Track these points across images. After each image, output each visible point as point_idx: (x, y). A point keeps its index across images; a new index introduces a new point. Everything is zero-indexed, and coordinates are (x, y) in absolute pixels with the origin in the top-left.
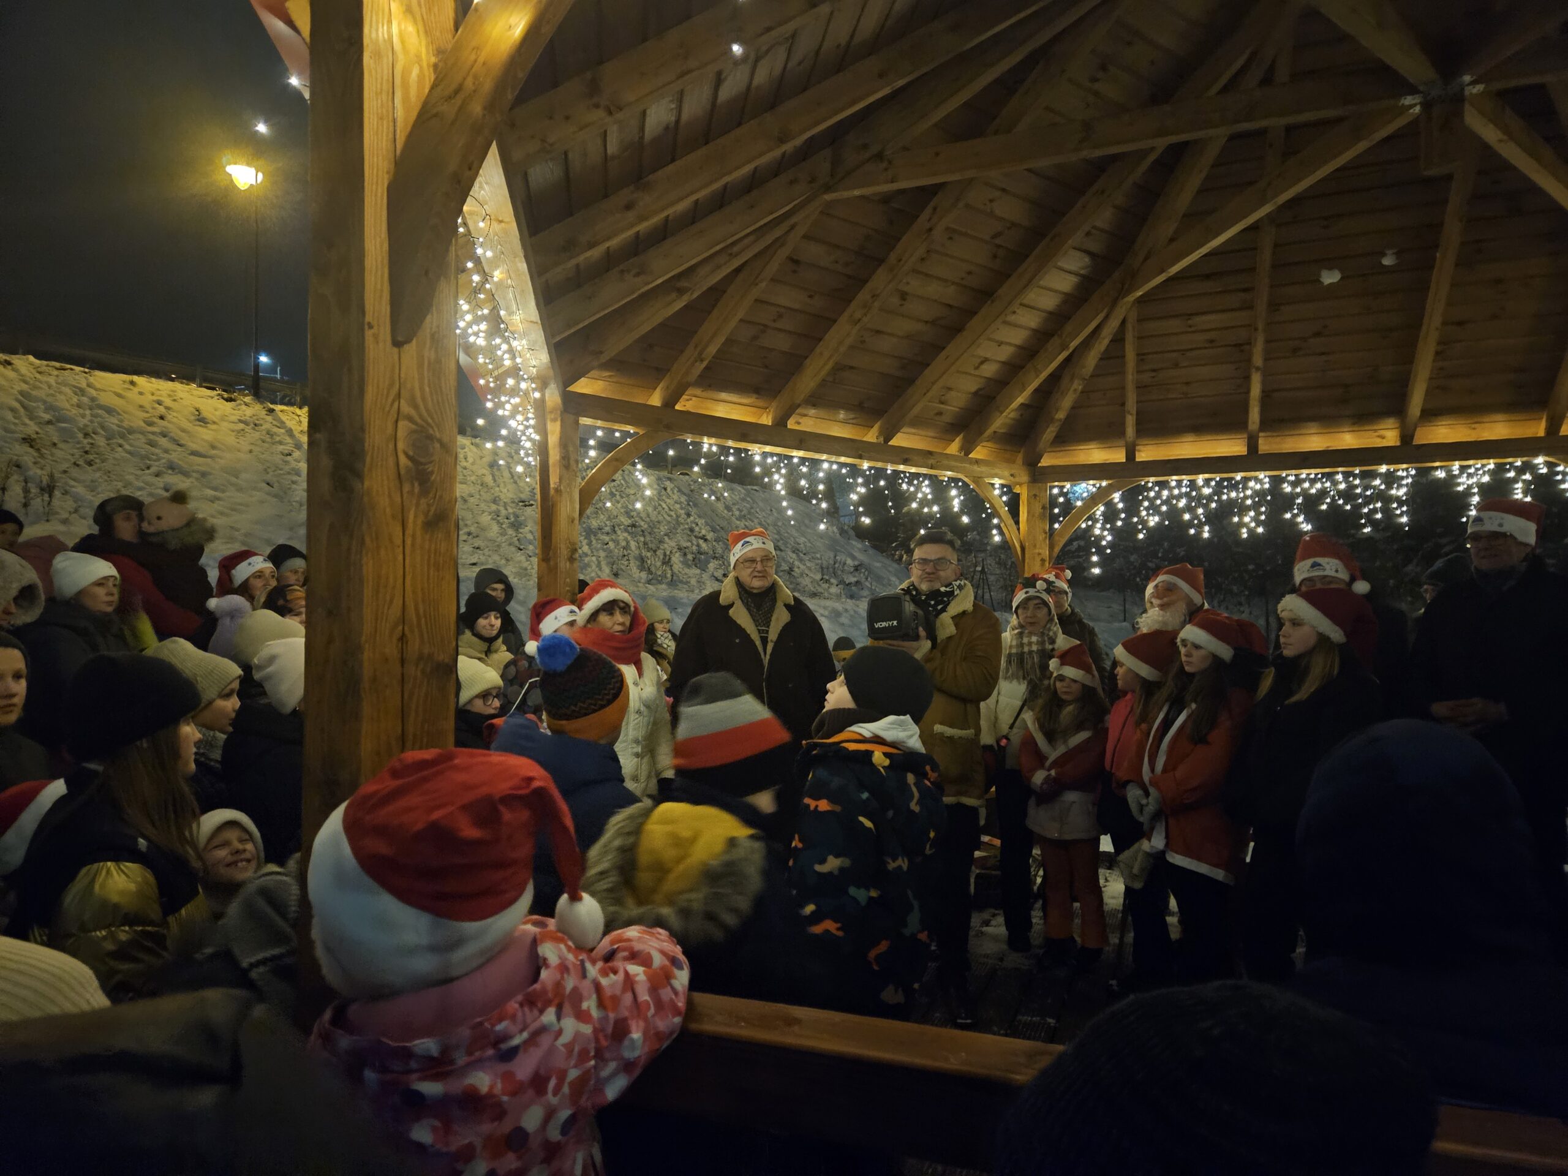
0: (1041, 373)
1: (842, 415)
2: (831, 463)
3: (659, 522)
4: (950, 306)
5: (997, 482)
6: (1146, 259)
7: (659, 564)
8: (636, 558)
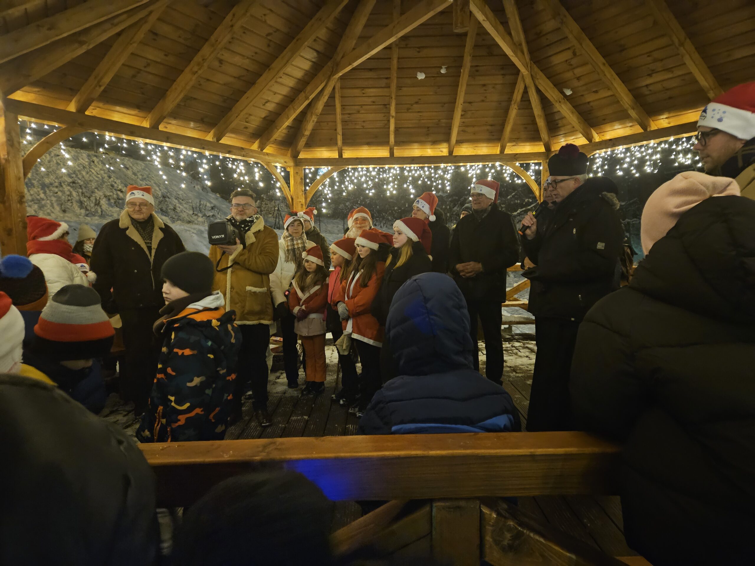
0: (296, 110)
1: (192, 124)
2: (187, 151)
3: (90, 181)
4: (248, 70)
5: (279, 165)
6: (343, 57)
7: (92, 205)
8: (77, 202)
